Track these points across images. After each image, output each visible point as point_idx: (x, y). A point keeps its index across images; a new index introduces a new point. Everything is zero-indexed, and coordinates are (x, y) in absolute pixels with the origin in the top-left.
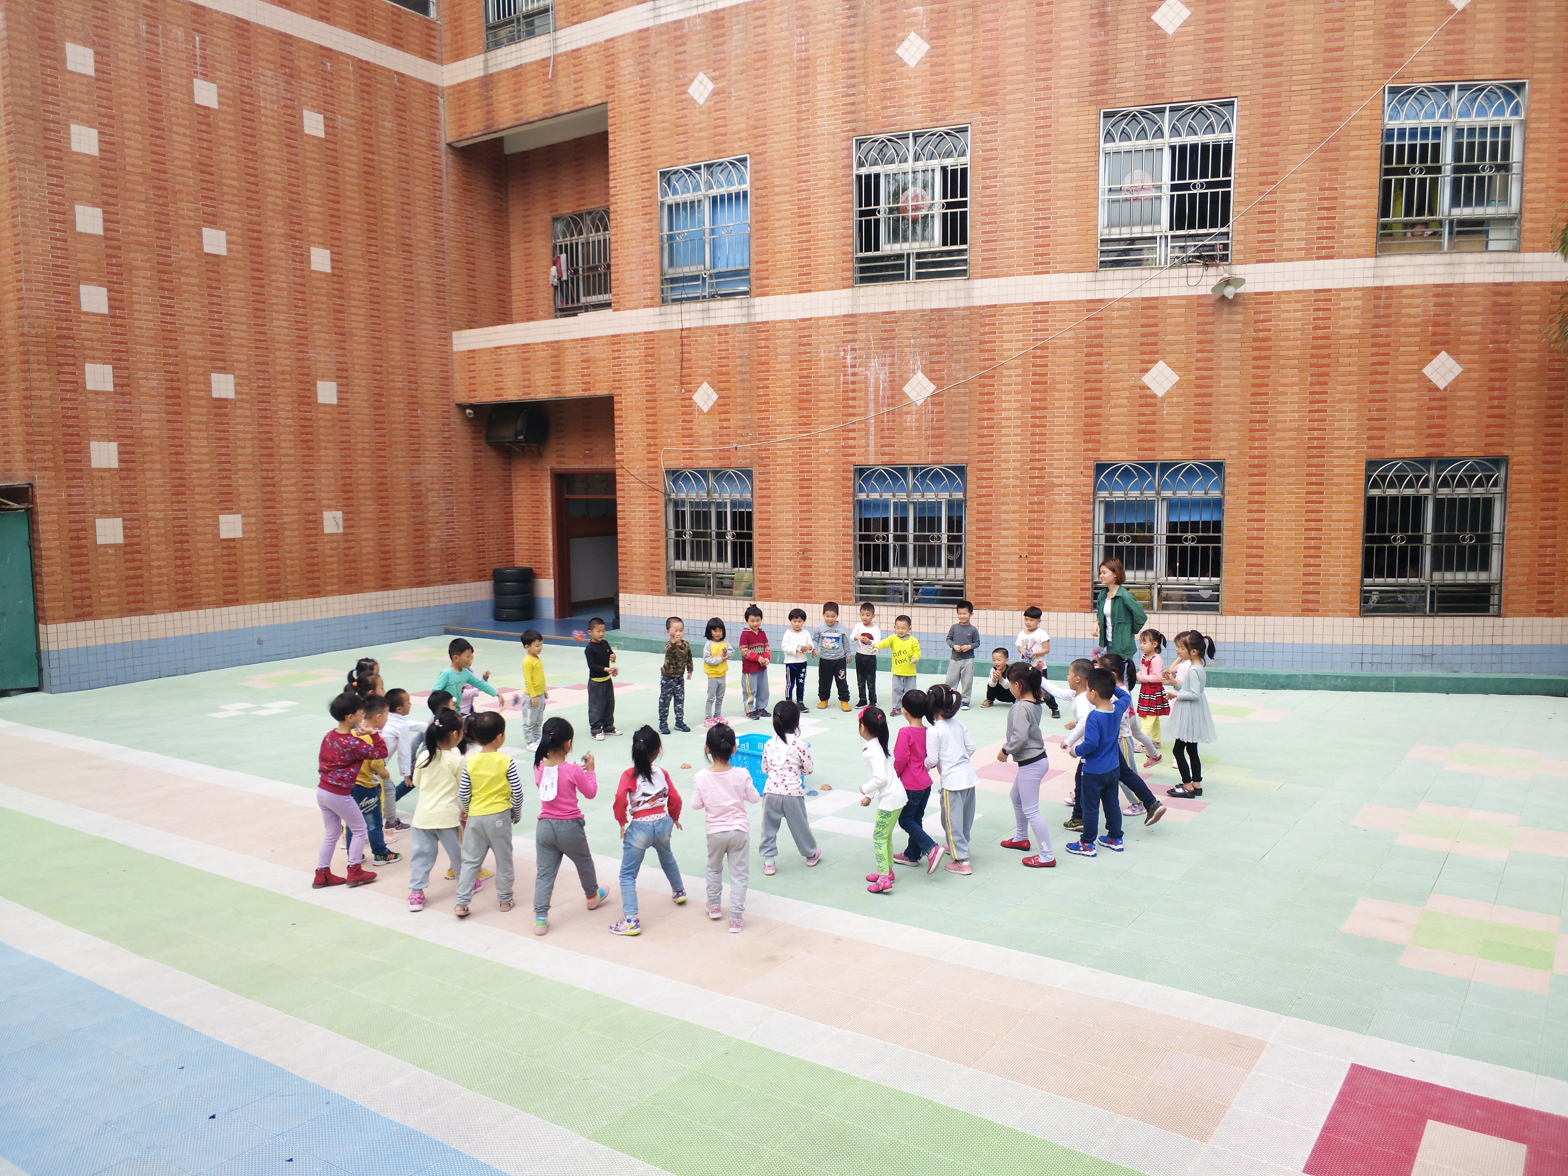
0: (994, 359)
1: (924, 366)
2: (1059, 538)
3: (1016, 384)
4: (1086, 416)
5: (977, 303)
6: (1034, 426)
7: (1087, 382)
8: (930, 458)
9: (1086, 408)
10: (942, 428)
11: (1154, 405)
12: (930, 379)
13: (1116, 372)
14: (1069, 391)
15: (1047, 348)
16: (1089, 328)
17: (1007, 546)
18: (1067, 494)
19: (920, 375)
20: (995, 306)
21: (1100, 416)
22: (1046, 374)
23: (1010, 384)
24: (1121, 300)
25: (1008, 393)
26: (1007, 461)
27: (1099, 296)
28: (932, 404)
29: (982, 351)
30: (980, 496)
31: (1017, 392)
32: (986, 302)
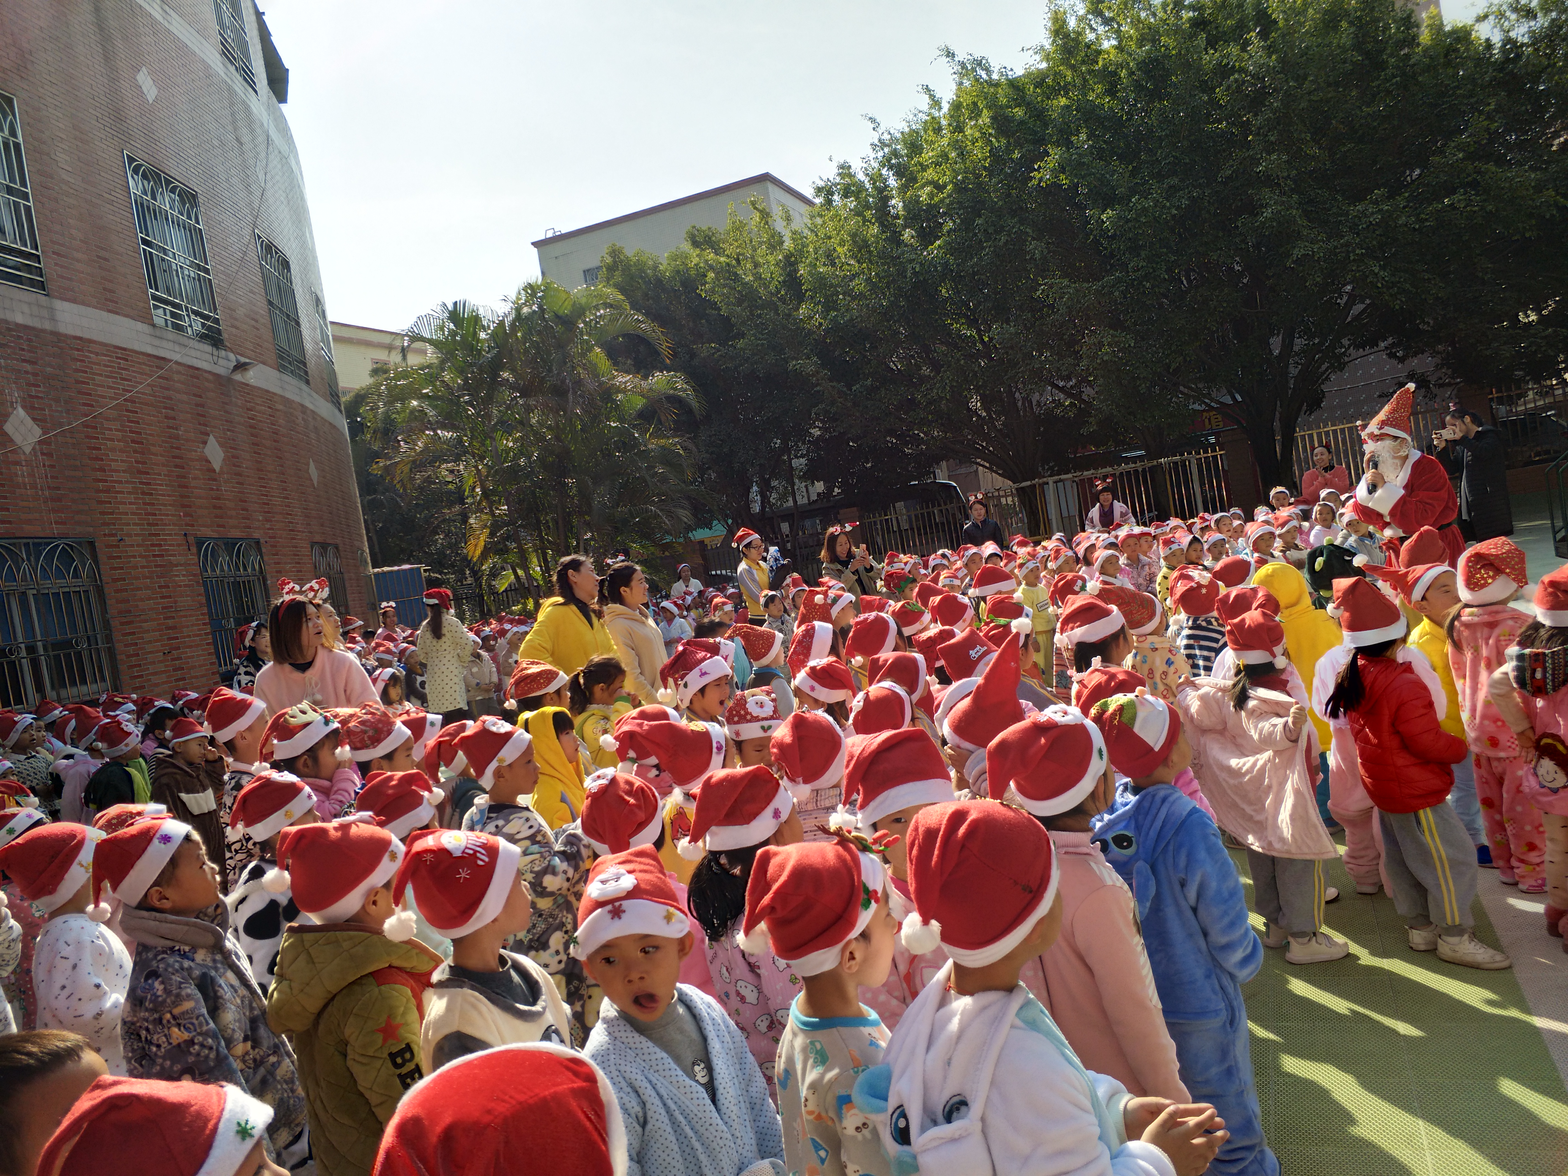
0: (92, 406)
1: (23, 400)
2: (188, 627)
3: (119, 441)
4: (179, 486)
5: (62, 329)
6: (143, 493)
7: (172, 447)
8: (56, 530)
9: (178, 477)
10: (58, 489)
11: (215, 480)
12: (34, 419)
13: (187, 440)
14: (162, 456)
15: (134, 402)
16: (161, 387)
17: (150, 642)
18: (184, 575)
19: (21, 412)
20: (80, 339)
21: (186, 487)
22: (140, 433)
23: (112, 440)
24: (177, 363)
25: (113, 450)
26: (130, 535)
27: (162, 353)
28: (43, 454)
29: (79, 393)
30: (115, 580)
31: (121, 451)
32: (70, 331)
